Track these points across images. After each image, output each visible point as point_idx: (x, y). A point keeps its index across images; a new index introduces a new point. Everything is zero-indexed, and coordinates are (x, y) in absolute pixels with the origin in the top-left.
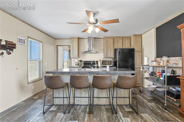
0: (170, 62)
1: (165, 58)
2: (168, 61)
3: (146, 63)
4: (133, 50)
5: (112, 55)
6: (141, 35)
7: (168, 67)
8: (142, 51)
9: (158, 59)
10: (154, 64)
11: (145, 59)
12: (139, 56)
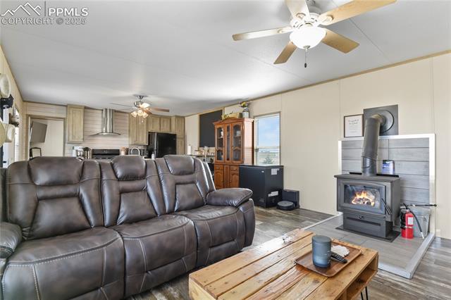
0: (210, 152)
1: (206, 148)
2: (208, 151)
3: (189, 153)
4: (174, 136)
5: (145, 142)
6: (184, 117)
7: (208, 156)
8: (184, 138)
9: (201, 149)
10: (197, 153)
11: (189, 148)
12: (181, 144)
